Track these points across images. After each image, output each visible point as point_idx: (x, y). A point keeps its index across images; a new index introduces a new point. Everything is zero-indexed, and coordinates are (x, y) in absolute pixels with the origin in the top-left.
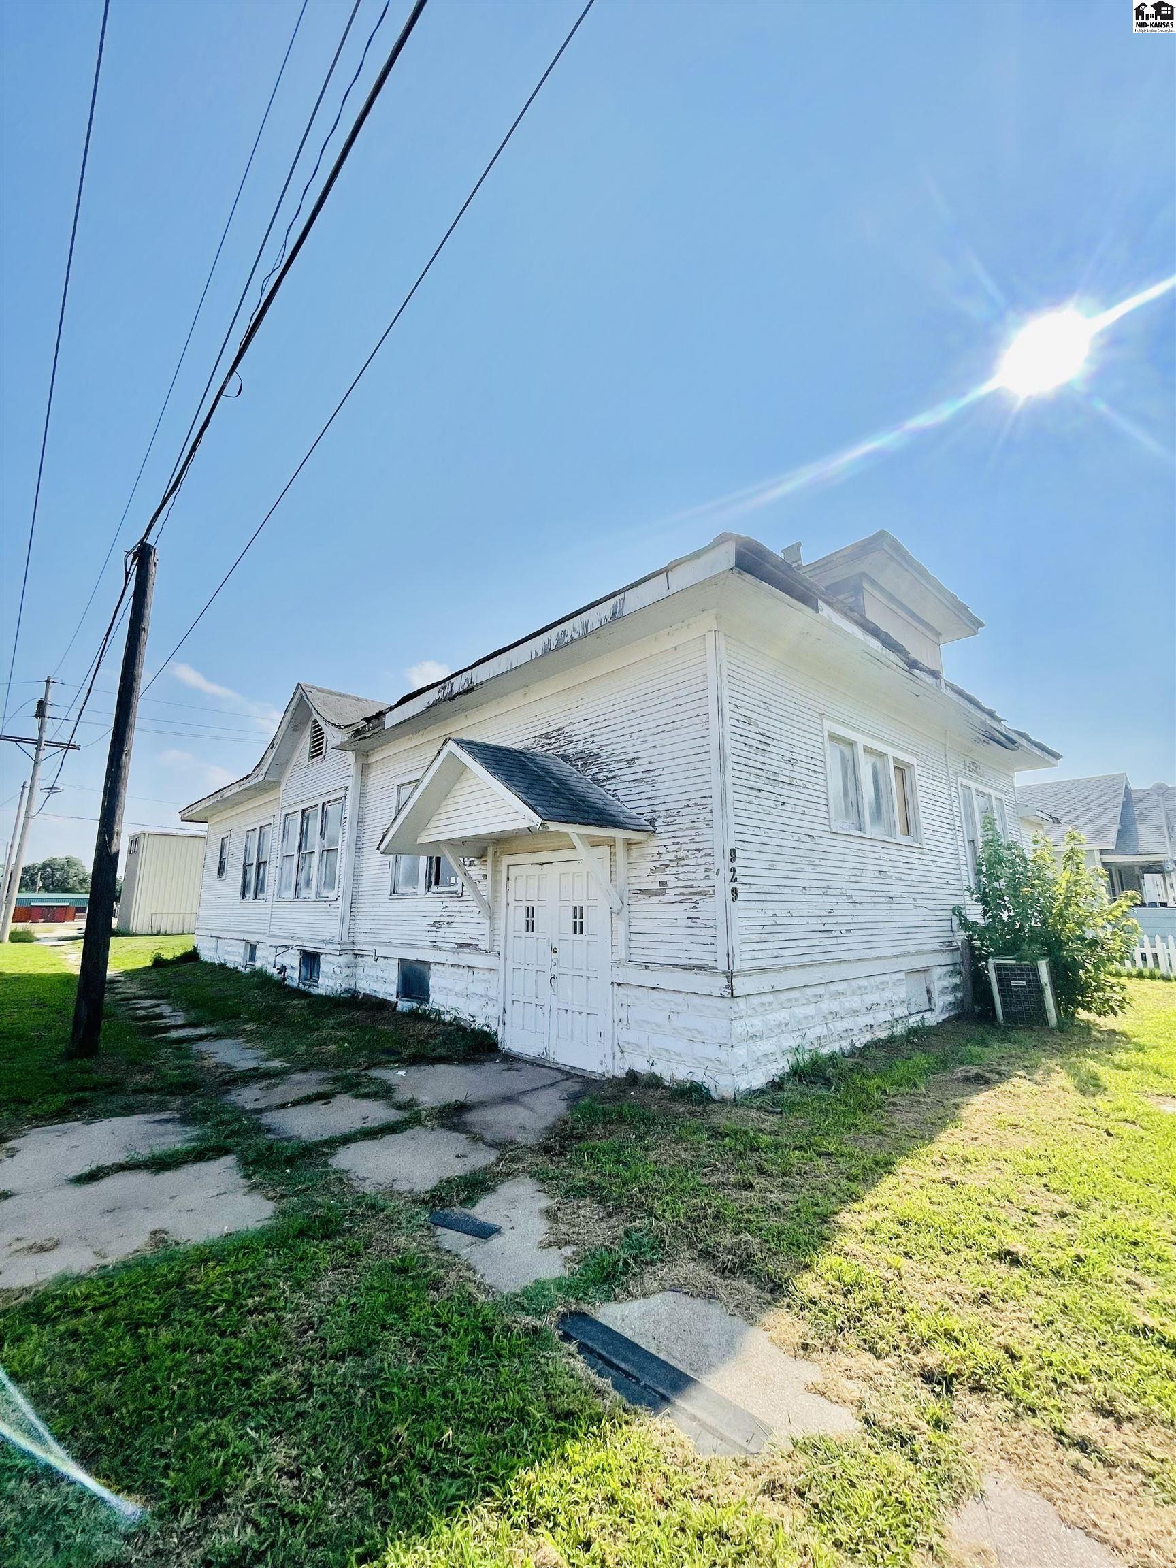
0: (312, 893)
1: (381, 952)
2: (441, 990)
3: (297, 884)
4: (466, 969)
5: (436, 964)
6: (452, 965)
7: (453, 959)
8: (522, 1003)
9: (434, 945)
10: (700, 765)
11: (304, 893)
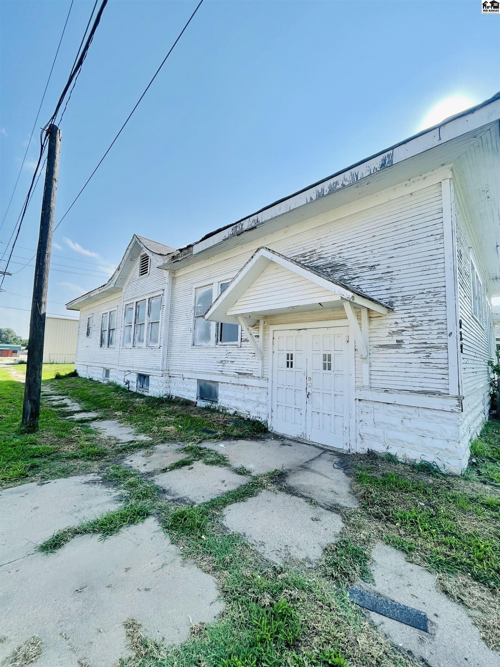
0: (144, 345)
1: (186, 375)
2: (226, 397)
3: (134, 340)
4: (243, 386)
5: (222, 383)
6: (233, 384)
7: (234, 380)
8: (284, 407)
9: (222, 373)
10: (434, 267)
11: (138, 345)
